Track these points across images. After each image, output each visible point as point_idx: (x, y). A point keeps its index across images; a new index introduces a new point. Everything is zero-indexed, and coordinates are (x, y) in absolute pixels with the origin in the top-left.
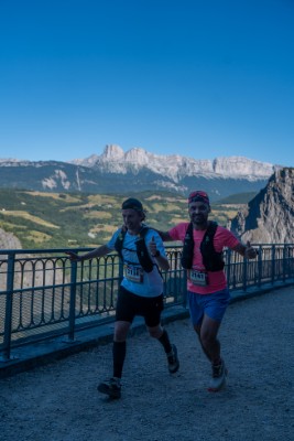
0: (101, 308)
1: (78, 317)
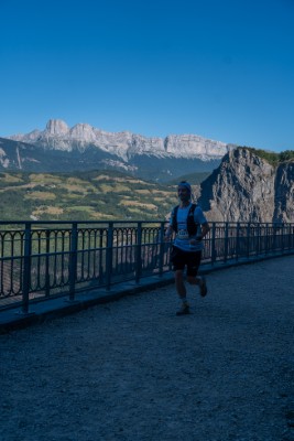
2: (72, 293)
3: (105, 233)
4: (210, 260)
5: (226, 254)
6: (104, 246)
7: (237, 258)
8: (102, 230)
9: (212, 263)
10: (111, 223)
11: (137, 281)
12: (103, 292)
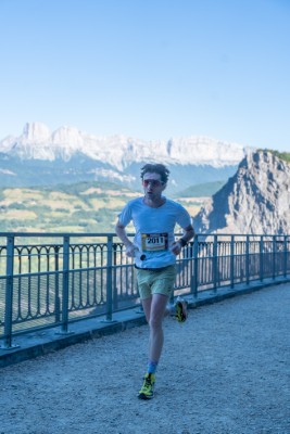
0: (43, 311)
1: (16, 322)
2: (8, 337)
3: (61, 250)
4: (212, 286)
5: (233, 278)
6: (61, 268)
7: (248, 282)
8: (57, 248)
9: (215, 288)
10: (67, 236)
11: (109, 318)
12: (57, 333)
